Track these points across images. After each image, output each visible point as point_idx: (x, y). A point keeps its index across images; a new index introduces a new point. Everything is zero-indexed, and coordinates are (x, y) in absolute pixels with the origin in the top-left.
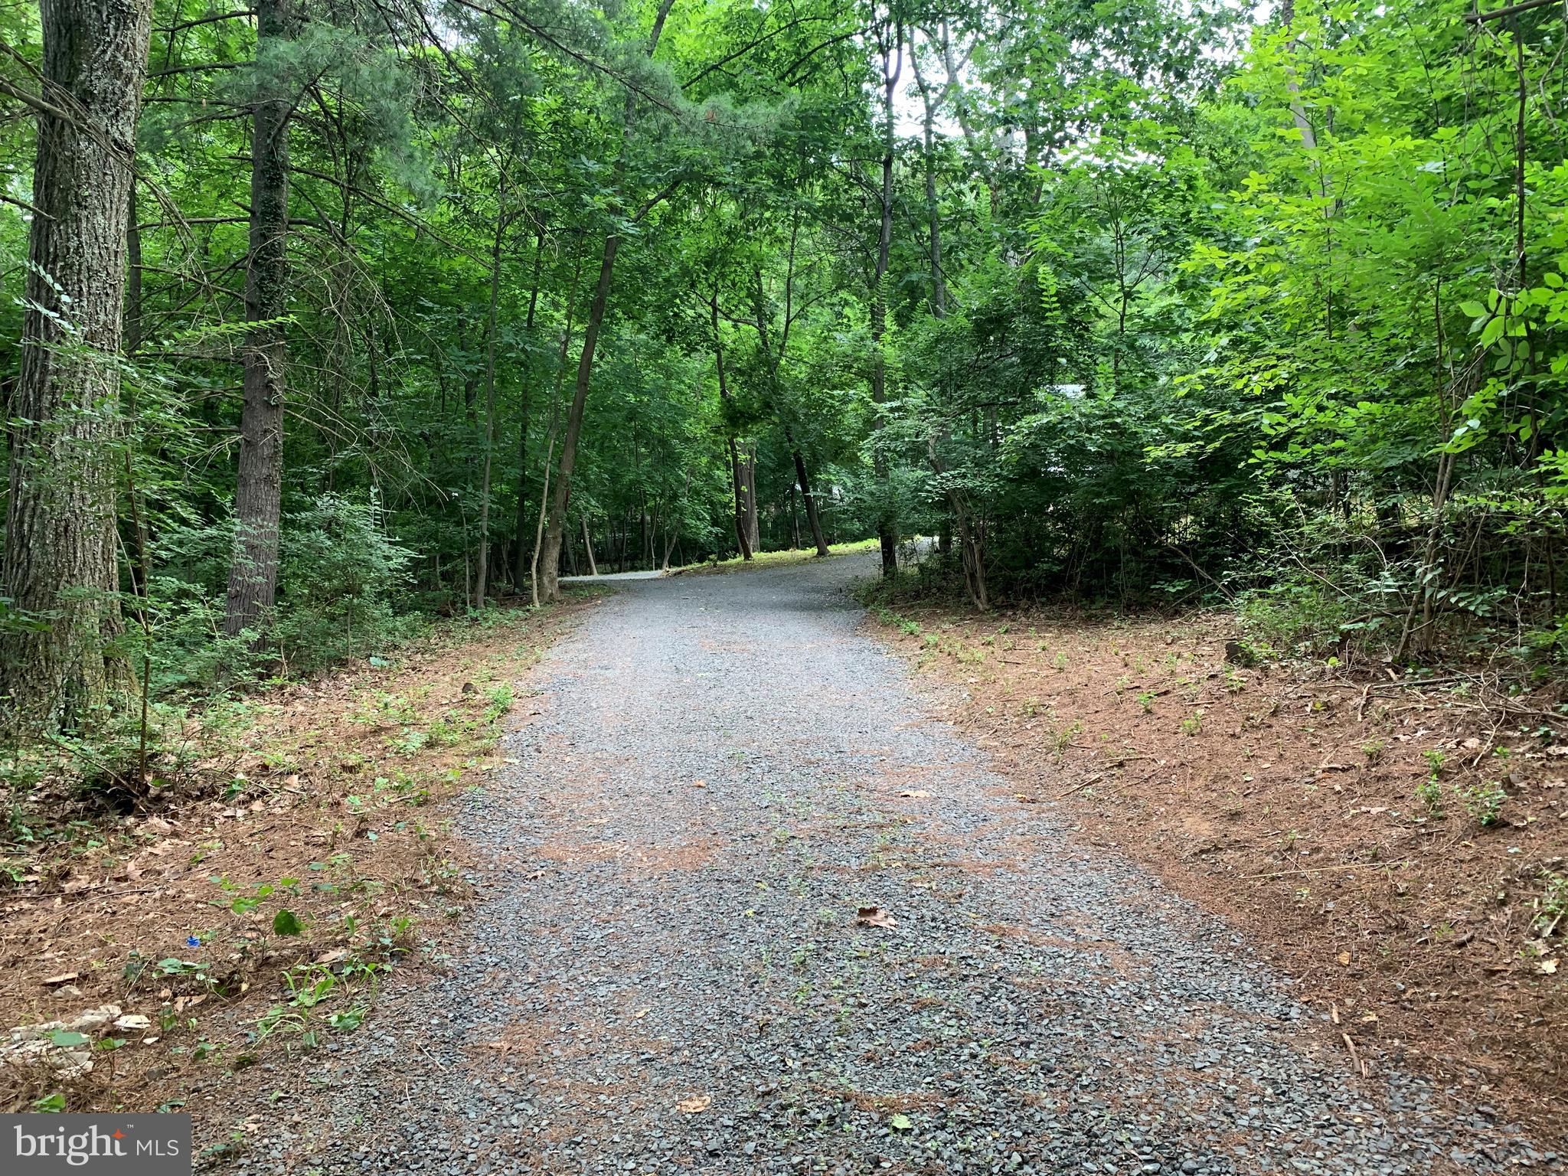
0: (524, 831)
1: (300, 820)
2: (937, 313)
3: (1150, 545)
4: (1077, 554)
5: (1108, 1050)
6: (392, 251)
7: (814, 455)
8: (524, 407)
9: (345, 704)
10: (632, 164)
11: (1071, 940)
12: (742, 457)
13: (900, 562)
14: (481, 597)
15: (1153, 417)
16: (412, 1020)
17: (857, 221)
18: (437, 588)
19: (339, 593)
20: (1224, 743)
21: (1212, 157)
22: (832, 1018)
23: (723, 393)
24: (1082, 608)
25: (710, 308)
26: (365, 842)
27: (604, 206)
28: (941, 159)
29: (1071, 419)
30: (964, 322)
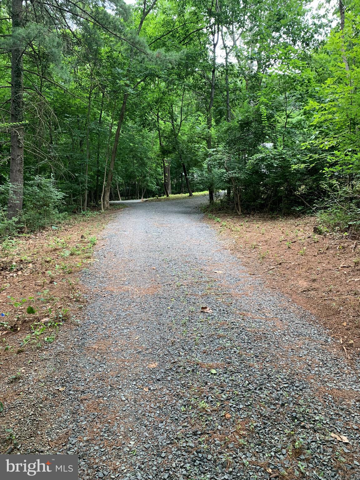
0: (101, 282)
1: (33, 278)
2: (228, 121)
3: (291, 195)
4: (269, 197)
5: (275, 351)
6: (56, 97)
7: (189, 164)
8: (98, 148)
9: (45, 241)
10: (133, 70)
11: (264, 317)
12: (166, 164)
13: (215, 199)
14: (86, 208)
15: (294, 155)
16: (69, 339)
17: (204, 89)
18: (72, 205)
19: (42, 206)
20: (312, 258)
21: (316, 71)
22: (193, 340)
23: (160, 144)
24: (270, 214)
25: (156, 117)
26: (53, 285)
27: (124, 84)
28: (230, 70)
29: (269, 155)
30: (237, 124)
